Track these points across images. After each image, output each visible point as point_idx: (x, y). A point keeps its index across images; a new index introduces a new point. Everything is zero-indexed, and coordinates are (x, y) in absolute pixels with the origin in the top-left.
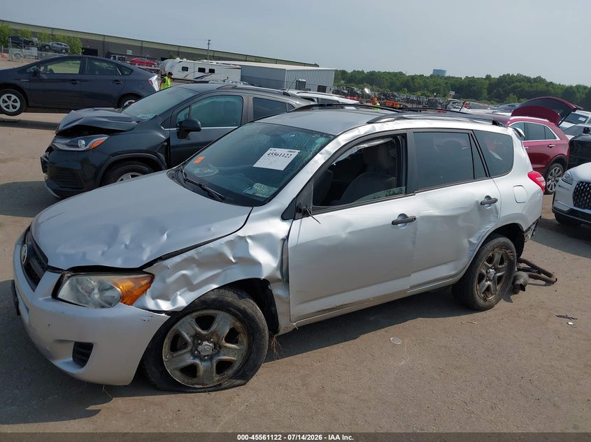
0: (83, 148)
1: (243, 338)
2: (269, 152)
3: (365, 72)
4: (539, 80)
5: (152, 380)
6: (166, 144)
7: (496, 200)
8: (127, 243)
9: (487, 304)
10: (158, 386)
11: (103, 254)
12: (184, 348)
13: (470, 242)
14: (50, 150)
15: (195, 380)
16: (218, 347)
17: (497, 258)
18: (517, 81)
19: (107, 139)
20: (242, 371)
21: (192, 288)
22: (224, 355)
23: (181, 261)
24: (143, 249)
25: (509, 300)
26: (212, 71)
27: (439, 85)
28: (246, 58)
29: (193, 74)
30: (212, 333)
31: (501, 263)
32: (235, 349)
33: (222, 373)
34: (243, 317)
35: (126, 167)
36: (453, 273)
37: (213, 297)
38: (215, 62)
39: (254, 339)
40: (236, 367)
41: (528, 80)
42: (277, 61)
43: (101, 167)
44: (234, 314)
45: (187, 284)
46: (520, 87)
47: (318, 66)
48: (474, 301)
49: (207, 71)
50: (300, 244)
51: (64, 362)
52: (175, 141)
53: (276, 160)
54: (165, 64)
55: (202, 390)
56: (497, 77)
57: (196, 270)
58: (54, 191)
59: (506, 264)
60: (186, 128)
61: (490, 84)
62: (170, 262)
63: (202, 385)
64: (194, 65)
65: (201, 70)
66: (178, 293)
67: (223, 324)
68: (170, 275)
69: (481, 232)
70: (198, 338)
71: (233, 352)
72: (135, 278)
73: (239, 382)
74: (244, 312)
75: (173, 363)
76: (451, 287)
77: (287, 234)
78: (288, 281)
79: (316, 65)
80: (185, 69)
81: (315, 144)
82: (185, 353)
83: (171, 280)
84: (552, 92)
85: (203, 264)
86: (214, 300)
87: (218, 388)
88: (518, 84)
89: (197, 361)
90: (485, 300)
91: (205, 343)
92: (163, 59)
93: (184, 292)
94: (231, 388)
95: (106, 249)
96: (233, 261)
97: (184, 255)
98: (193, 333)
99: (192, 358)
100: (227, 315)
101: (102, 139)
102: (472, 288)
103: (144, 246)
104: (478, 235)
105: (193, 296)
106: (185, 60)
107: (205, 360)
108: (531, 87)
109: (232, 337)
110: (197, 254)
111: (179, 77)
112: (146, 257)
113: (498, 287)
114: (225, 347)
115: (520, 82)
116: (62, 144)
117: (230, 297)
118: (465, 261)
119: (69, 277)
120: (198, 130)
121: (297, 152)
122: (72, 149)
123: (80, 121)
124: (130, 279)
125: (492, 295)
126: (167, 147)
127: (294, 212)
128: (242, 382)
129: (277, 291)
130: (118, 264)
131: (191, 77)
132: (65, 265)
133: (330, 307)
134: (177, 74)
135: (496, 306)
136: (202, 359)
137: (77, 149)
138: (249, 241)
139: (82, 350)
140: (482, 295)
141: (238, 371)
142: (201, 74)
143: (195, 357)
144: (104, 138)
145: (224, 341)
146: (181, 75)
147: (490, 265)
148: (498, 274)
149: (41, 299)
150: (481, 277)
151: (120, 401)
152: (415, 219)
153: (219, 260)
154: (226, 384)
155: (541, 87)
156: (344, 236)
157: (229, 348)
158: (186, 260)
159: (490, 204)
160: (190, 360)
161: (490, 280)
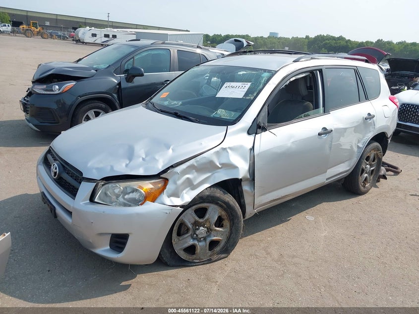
0: (57, 92)
1: (226, 223)
2: (225, 85)
3: (223, 35)
4: (341, 38)
5: (165, 259)
6: (118, 87)
7: (374, 116)
8: (144, 157)
9: (366, 189)
10: (168, 263)
11: (127, 165)
12: (187, 233)
13: (358, 146)
14: (30, 94)
15: (194, 256)
16: (209, 230)
17: (372, 157)
18: (327, 39)
19: (75, 85)
20: (225, 247)
21: (194, 188)
22: (214, 236)
23: (186, 168)
24: (157, 161)
25: (376, 187)
26: (114, 36)
27: (274, 43)
28: (137, 26)
29: (100, 39)
30: (206, 221)
31: (374, 161)
32: (222, 231)
33: (212, 249)
34: (227, 207)
35: (90, 105)
36: (348, 168)
37: (207, 193)
38: (116, 30)
39: (233, 224)
40: (222, 244)
41: (333, 38)
42: (159, 28)
43: (72, 105)
44: (221, 206)
45: (190, 184)
46: (329, 43)
47: (189, 31)
48: (358, 188)
49: (111, 36)
50: (261, 152)
51: (104, 250)
52: (125, 85)
53: (234, 91)
54: (78, 32)
55: (200, 263)
56: (313, 37)
57: (195, 174)
58: (35, 126)
59: (376, 161)
60: (131, 75)
61: (308, 42)
62: (179, 169)
63: (199, 259)
64: (101, 32)
65: (107, 36)
66: (184, 192)
67: (213, 213)
68: (179, 179)
69: (365, 138)
70: (196, 224)
71: (219, 234)
72: (154, 183)
73: (223, 255)
74: (227, 204)
75: (180, 245)
76: (344, 179)
77: (252, 145)
78: (254, 180)
79: (187, 31)
80: (94, 35)
81: (263, 78)
82: (187, 237)
83: (180, 182)
84: (350, 46)
85: (200, 169)
86: (208, 196)
87: (210, 261)
88: (328, 42)
89: (196, 242)
90: (364, 187)
91: (202, 228)
92: (75, 29)
93: (188, 191)
94: (219, 260)
95: (128, 162)
96: (220, 166)
97: (188, 164)
98: (193, 221)
99: (192, 240)
100: (216, 206)
101: (71, 84)
102: (358, 179)
103: (157, 157)
104: (363, 141)
105: (194, 193)
106: (93, 28)
107: (200, 241)
108: (336, 43)
109: (219, 223)
110: (196, 162)
111: (90, 42)
112: (160, 167)
113: (371, 178)
114: (215, 230)
115: (329, 40)
116: (40, 89)
117: (219, 193)
118: (355, 160)
119: (103, 185)
120: (142, 75)
121: (249, 84)
122: (49, 93)
123: (53, 70)
124: (151, 183)
125: (368, 183)
126: (119, 88)
127: (256, 128)
128: (226, 255)
129: (246, 188)
130: (141, 172)
131: (99, 41)
132: (98, 177)
133: (278, 197)
134: (88, 39)
135: (370, 191)
136: (199, 240)
137: (52, 93)
138: (229, 150)
139: (118, 240)
140: (362, 184)
141: (223, 248)
142: (106, 39)
143: (194, 239)
144: (73, 83)
145: (214, 226)
146: (92, 40)
147: (368, 163)
148: (372, 169)
149: (81, 203)
150: (363, 171)
151: (144, 277)
152: (332, 131)
153: (210, 166)
154: (215, 257)
155: (343, 43)
156: (289, 145)
157: (218, 231)
158: (189, 167)
159: (370, 119)
160: (191, 242)
161: (366, 173)
